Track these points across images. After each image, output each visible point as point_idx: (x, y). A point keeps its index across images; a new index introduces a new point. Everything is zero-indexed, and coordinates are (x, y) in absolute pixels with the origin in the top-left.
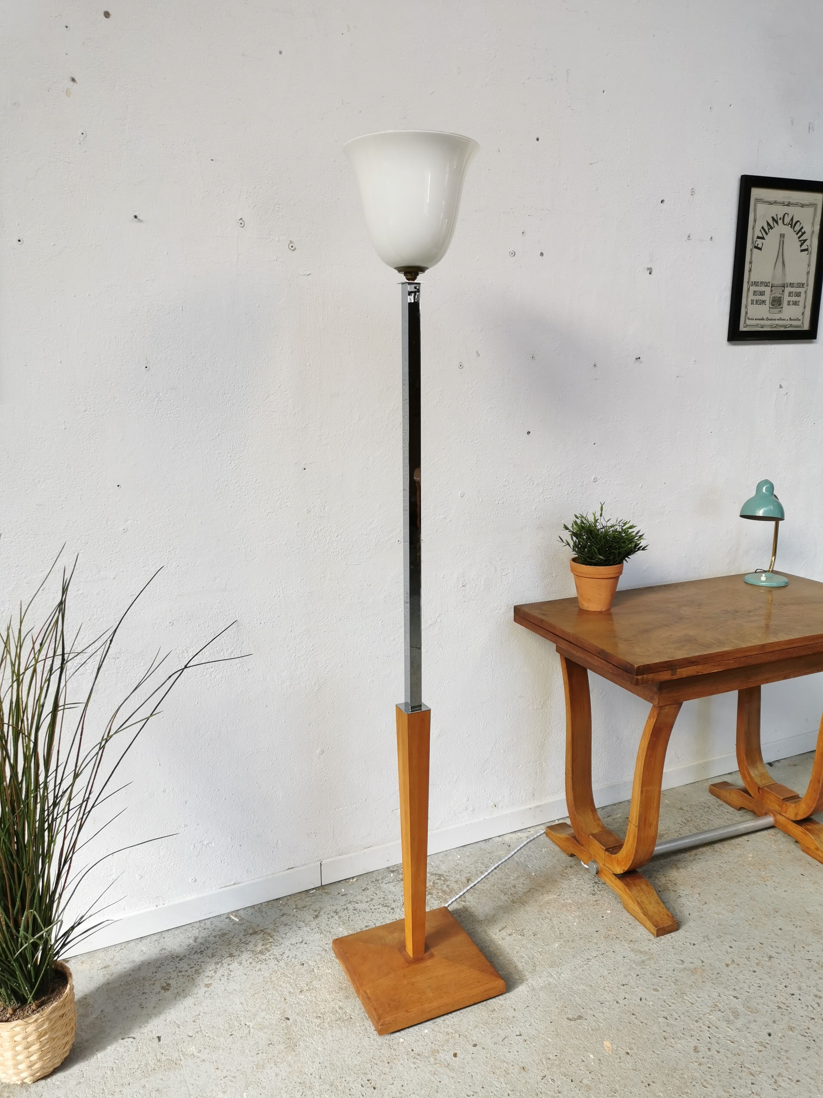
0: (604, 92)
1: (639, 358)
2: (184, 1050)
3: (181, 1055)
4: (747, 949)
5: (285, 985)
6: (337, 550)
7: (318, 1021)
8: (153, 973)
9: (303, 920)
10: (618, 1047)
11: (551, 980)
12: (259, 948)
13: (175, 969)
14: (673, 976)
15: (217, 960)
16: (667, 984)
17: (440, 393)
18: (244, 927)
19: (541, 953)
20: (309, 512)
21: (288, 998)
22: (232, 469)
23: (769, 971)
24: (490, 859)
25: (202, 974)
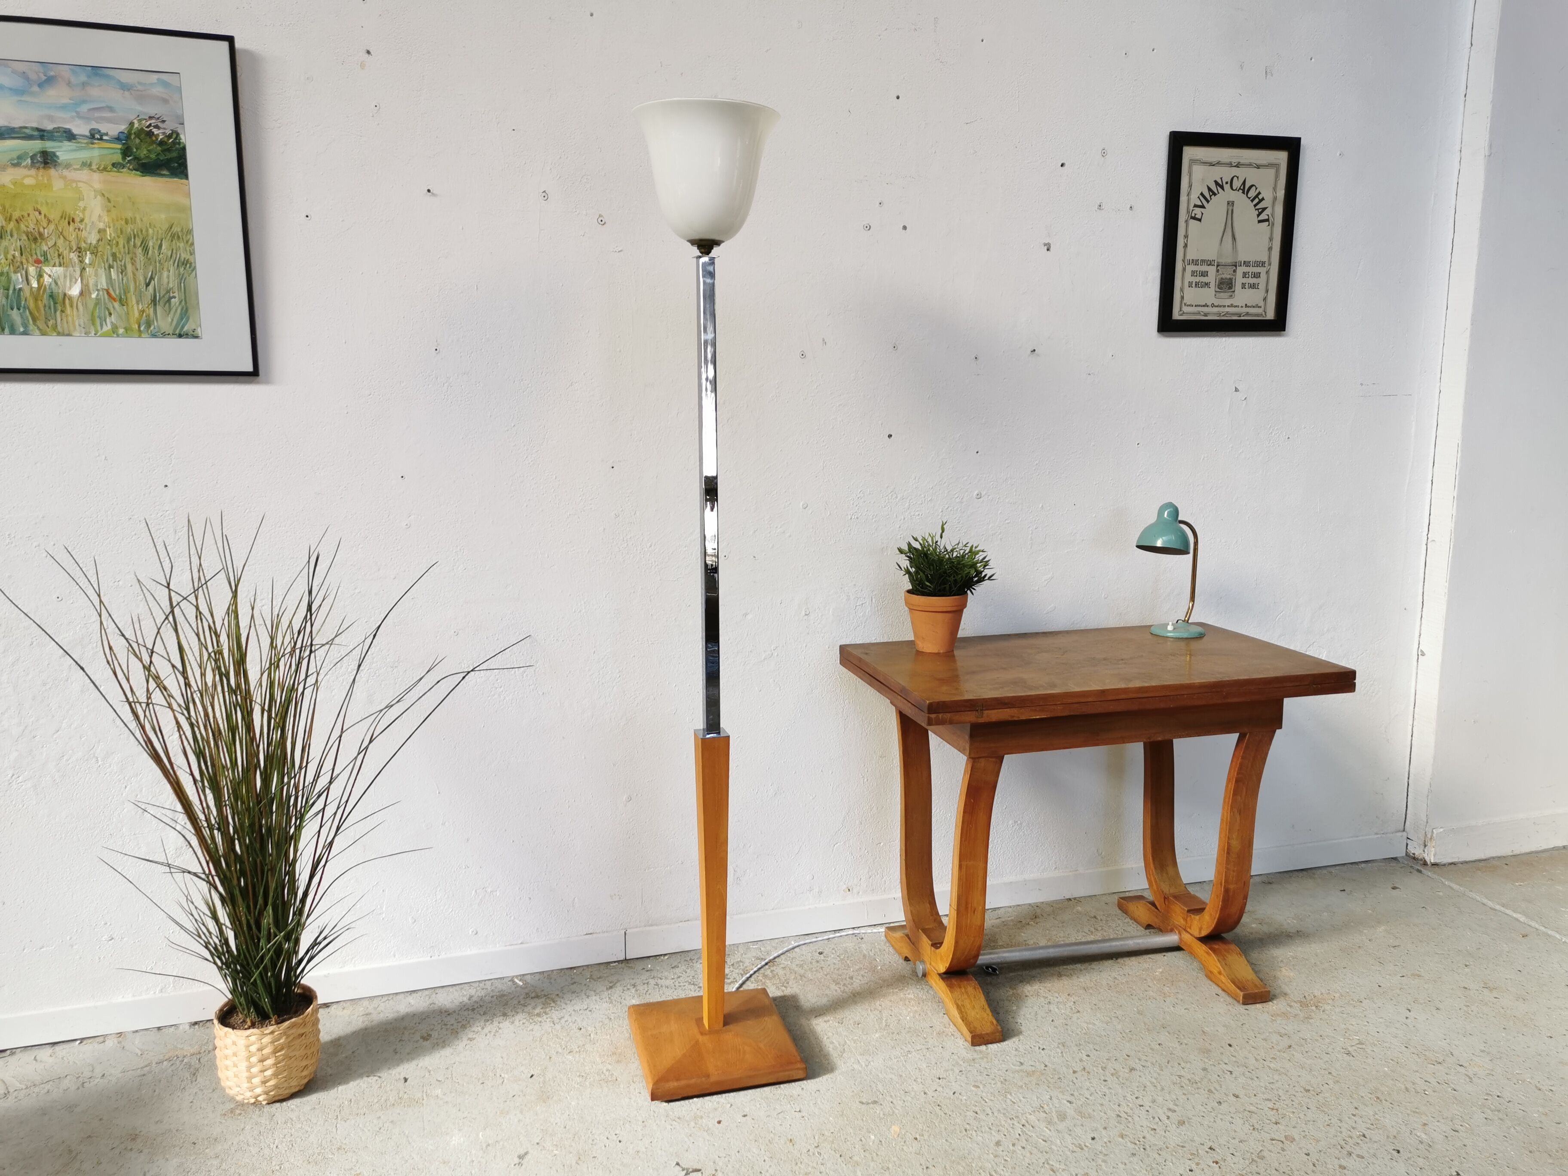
0: (982, 41)
1: (1034, 350)
2: (429, 1091)
3: (425, 1096)
4: (1107, 1059)
5: (554, 1046)
6: (650, 562)
7: (579, 1080)
8: (416, 1024)
9: (594, 989)
10: (907, 1132)
11: (856, 1066)
12: (537, 1011)
13: (440, 1022)
14: (1004, 1075)
15: (488, 1018)
16: (993, 1082)
17: (777, 387)
18: (526, 991)
19: (855, 1042)
20: (617, 516)
21: (553, 1057)
22: (529, 464)
23: (1124, 1081)
24: (833, 949)
25: (468, 1029)
